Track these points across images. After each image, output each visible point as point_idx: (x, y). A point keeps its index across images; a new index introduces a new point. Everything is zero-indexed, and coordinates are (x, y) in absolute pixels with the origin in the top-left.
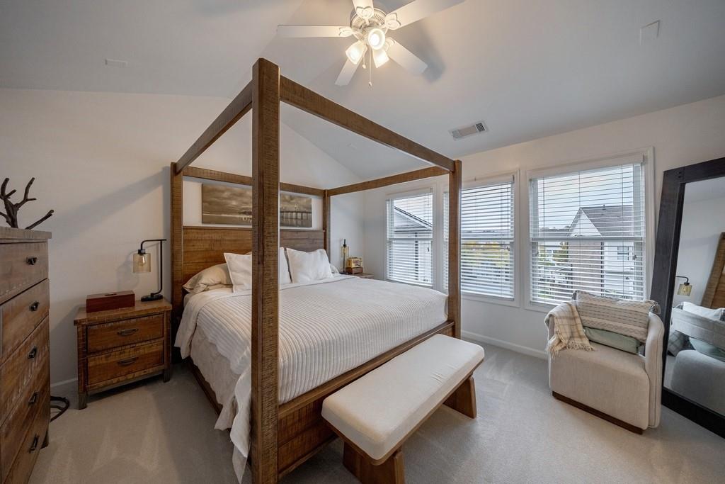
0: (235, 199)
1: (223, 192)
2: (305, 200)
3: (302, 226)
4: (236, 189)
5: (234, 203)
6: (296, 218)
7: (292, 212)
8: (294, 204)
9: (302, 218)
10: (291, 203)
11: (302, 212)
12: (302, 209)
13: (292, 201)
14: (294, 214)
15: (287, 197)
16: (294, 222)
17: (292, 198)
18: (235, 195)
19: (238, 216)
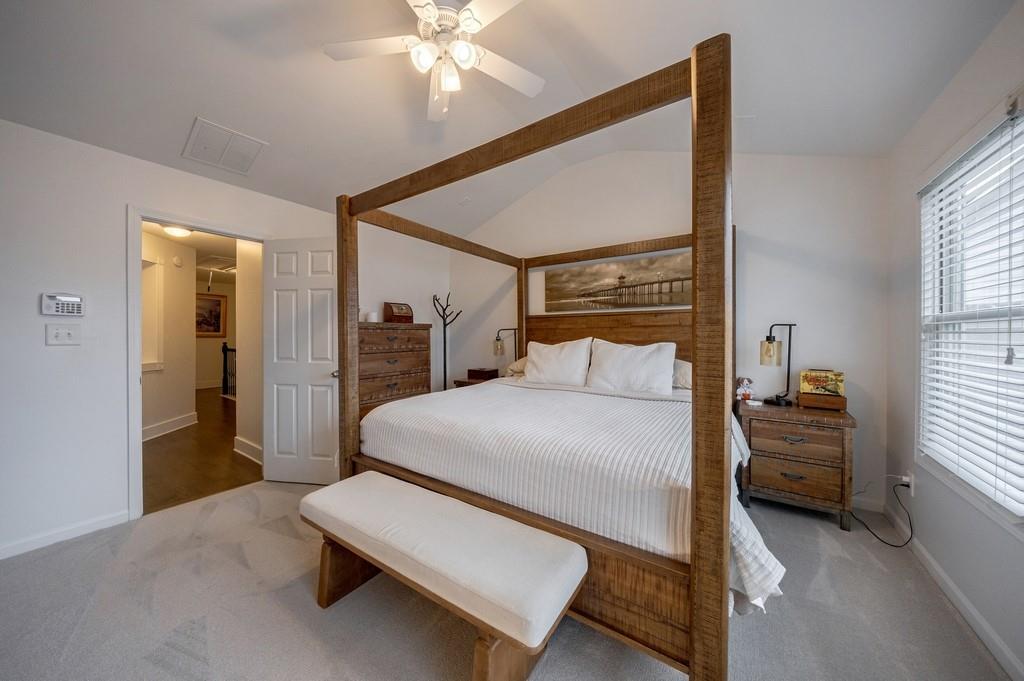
0: (574, 281)
1: (561, 275)
2: (679, 259)
3: (671, 304)
4: (575, 269)
5: (573, 285)
6: (660, 292)
7: (653, 283)
8: (656, 269)
9: (671, 291)
10: (652, 270)
11: (671, 281)
12: (672, 276)
13: (651, 267)
14: (656, 286)
15: (643, 263)
16: (656, 298)
17: (652, 261)
18: (572, 276)
19: (576, 301)
